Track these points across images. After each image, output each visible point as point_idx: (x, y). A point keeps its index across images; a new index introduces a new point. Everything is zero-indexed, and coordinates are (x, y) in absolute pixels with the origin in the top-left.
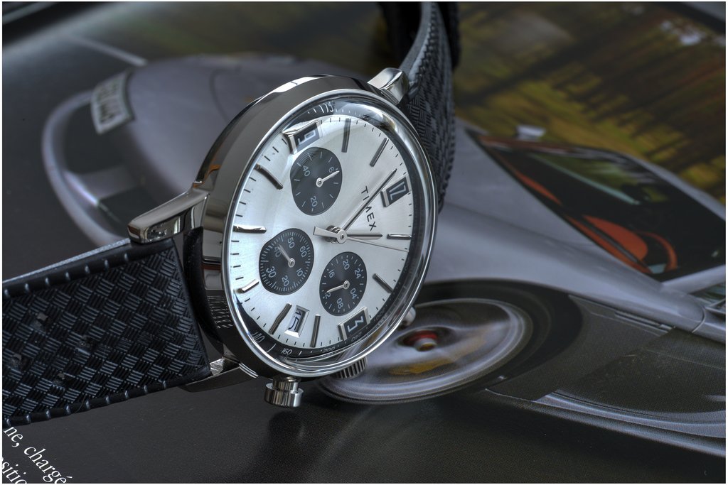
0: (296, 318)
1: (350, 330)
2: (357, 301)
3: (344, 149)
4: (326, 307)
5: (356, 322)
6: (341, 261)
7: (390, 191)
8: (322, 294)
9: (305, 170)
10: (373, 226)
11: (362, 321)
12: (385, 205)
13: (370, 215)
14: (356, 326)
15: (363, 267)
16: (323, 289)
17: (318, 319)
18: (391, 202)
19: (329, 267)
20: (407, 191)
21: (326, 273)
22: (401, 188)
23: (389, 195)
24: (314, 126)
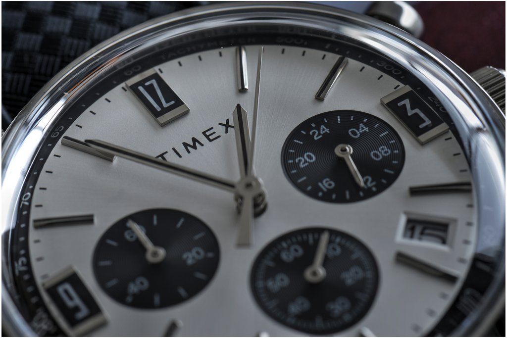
0: (421, 234)
1: (428, 122)
2: (371, 119)
3: (88, 220)
4: (392, 179)
5: (410, 113)
6: (302, 173)
7: (159, 109)
8: (369, 194)
10: (227, 126)
11: (407, 102)
12: (186, 113)
13: (207, 137)
14: (417, 111)
15: (306, 125)
16: (357, 194)
17: (416, 192)
18: (179, 103)
19: (314, 194)
20: (156, 77)
21: (327, 198)
22: (151, 90)
23: (165, 111)
24: (52, 291)
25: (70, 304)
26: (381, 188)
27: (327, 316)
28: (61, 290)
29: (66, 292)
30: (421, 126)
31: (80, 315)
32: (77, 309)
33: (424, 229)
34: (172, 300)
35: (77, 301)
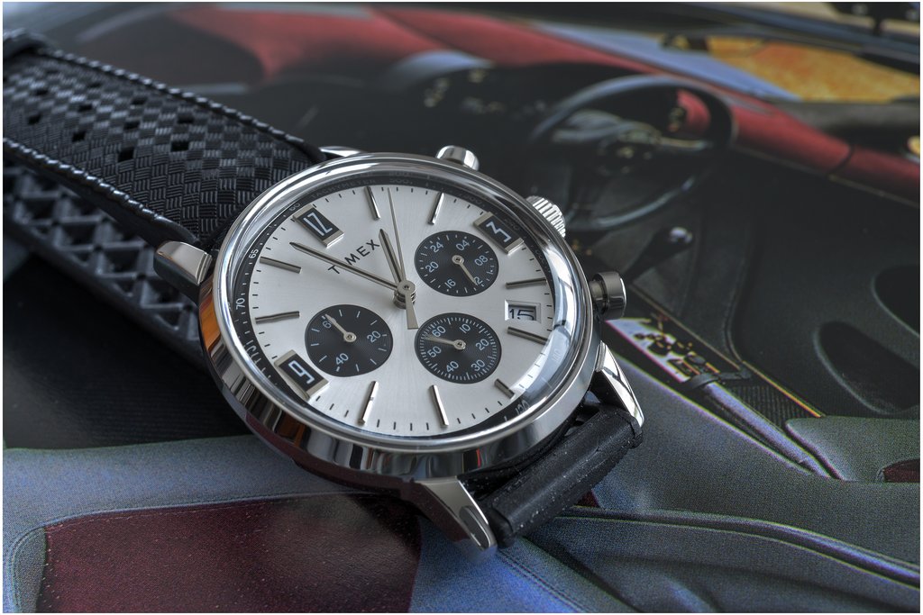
0: (519, 314)
1: (509, 238)
2: (470, 237)
3: (295, 315)
4: (493, 279)
5: (496, 231)
6: (431, 276)
7: (323, 234)
8: (480, 290)
9: (341, 361)
10: (372, 244)
11: (492, 224)
13: (361, 253)
14: (500, 230)
15: (426, 242)
16: (472, 290)
17: (510, 286)
18: (335, 229)
19: (443, 290)
20: (313, 210)
21: (452, 293)
22: (312, 219)
23: (327, 235)
24: (284, 366)
25: (301, 375)
26: (488, 285)
27: (472, 371)
28: (290, 365)
29: (294, 365)
30: (505, 241)
31: (309, 382)
32: (306, 378)
33: (520, 311)
34: (367, 368)
35: (305, 372)
